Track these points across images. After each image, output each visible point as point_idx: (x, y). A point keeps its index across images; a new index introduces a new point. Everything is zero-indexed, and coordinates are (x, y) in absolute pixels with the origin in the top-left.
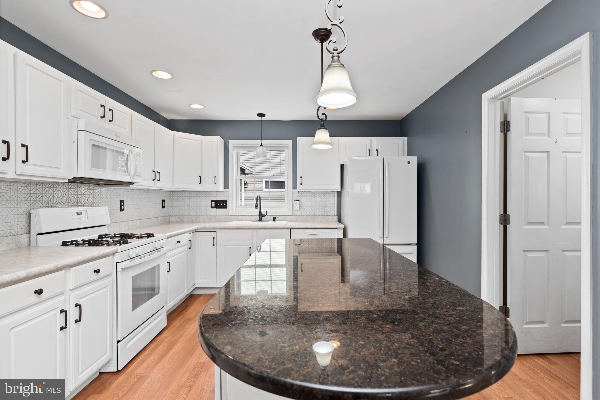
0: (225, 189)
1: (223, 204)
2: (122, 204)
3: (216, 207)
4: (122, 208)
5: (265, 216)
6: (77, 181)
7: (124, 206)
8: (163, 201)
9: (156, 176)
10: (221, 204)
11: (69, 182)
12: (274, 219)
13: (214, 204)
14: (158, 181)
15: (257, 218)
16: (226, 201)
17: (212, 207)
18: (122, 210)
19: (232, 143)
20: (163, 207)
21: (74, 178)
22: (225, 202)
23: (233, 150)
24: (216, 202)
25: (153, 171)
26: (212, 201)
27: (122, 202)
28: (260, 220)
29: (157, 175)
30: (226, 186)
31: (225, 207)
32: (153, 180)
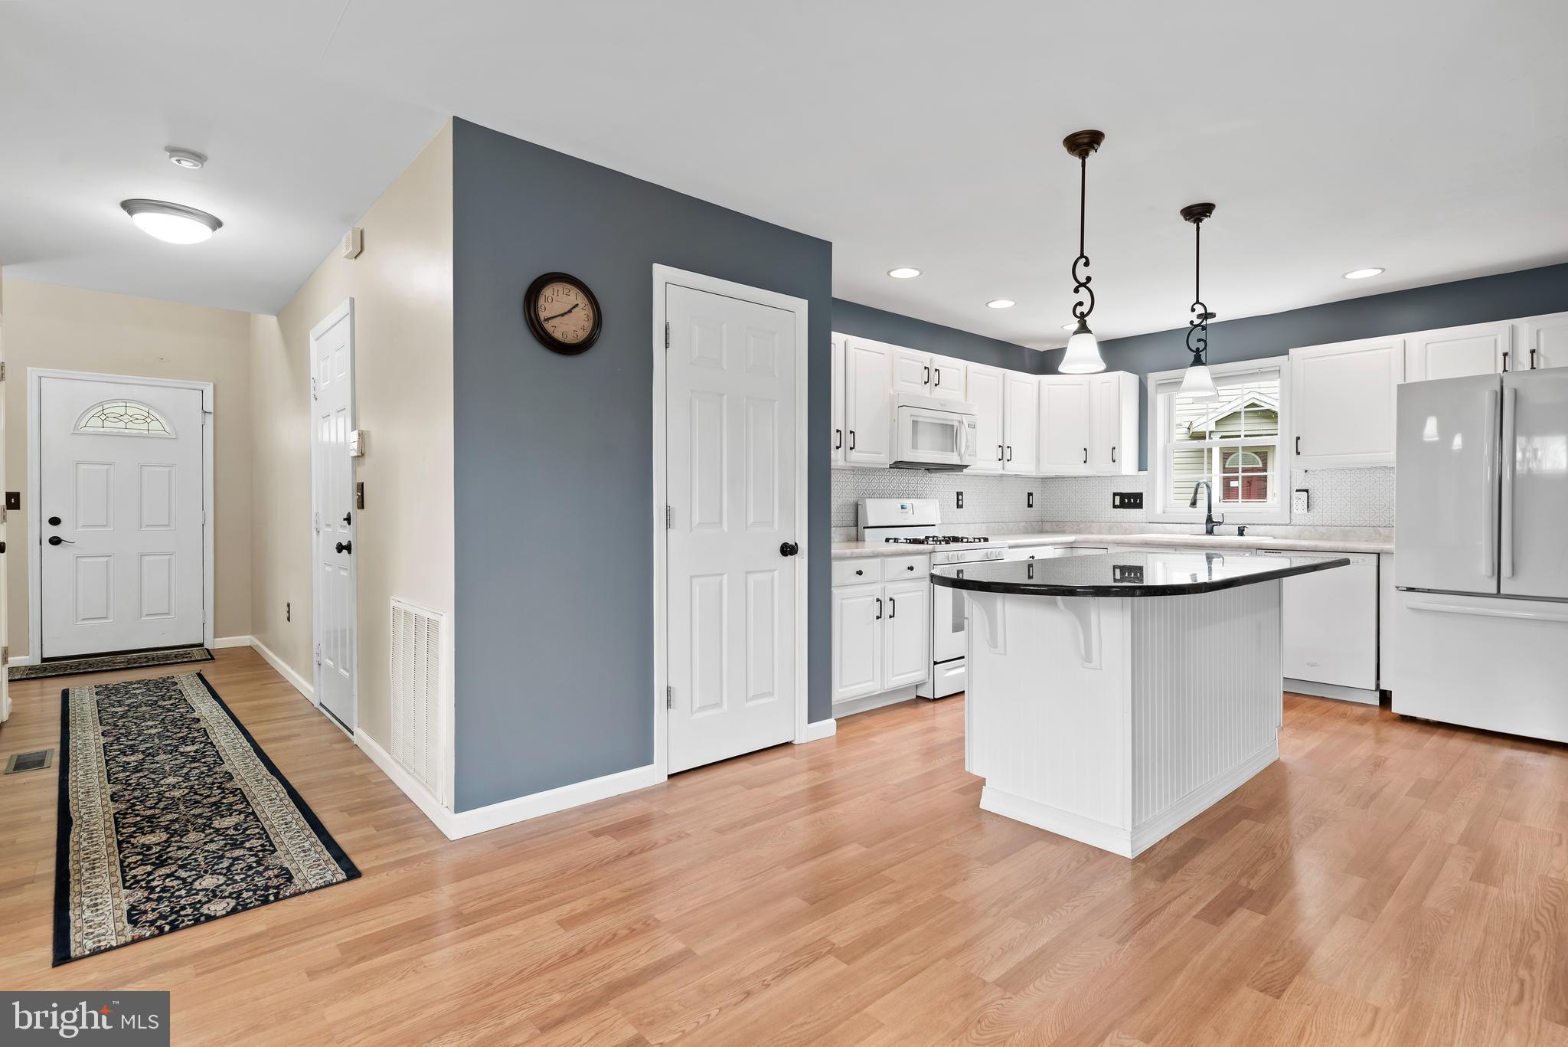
0: (1139, 470)
1: (1135, 500)
2: (960, 497)
3: (1123, 505)
4: (960, 503)
5: (1220, 523)
6: (898, 465)
7: (962, 500)
8: (1030, 494)
9: (1005, 452)
10: (1131, 501)
11: (890, 468)
12: (1241, 533)
13: (1118, 499)
14: (1008, 460)
15: (1203, 528)
16: (1142, 494)
17: (1115, 506)
18: (959, 506)
19: (1153, 378)
20: (1030, 506)
21: (895, 463)
22: (1140, 496)
23: (1156, 391)
24: (1122, 496)
25: (1000, 446)
26: (1115, 494)
27: (959, 494)
28: (1210, 532)
29: (1007, 452)
30: (1142, 466)
31: (1140, 506)
32: (1000, 460)
